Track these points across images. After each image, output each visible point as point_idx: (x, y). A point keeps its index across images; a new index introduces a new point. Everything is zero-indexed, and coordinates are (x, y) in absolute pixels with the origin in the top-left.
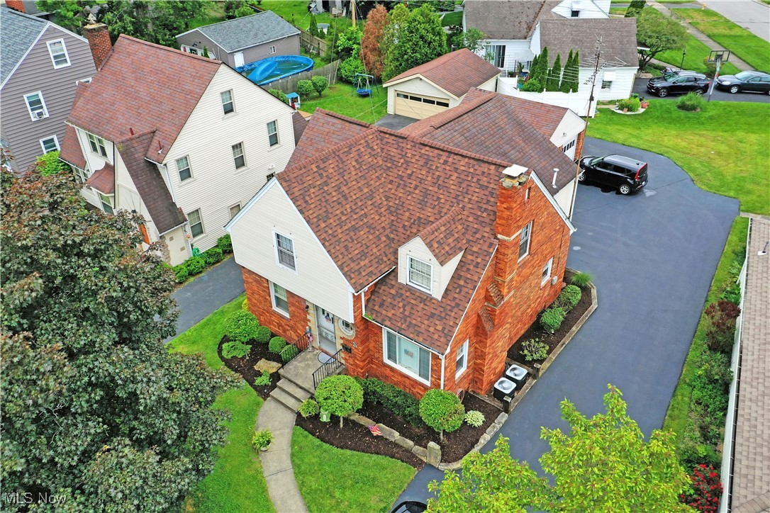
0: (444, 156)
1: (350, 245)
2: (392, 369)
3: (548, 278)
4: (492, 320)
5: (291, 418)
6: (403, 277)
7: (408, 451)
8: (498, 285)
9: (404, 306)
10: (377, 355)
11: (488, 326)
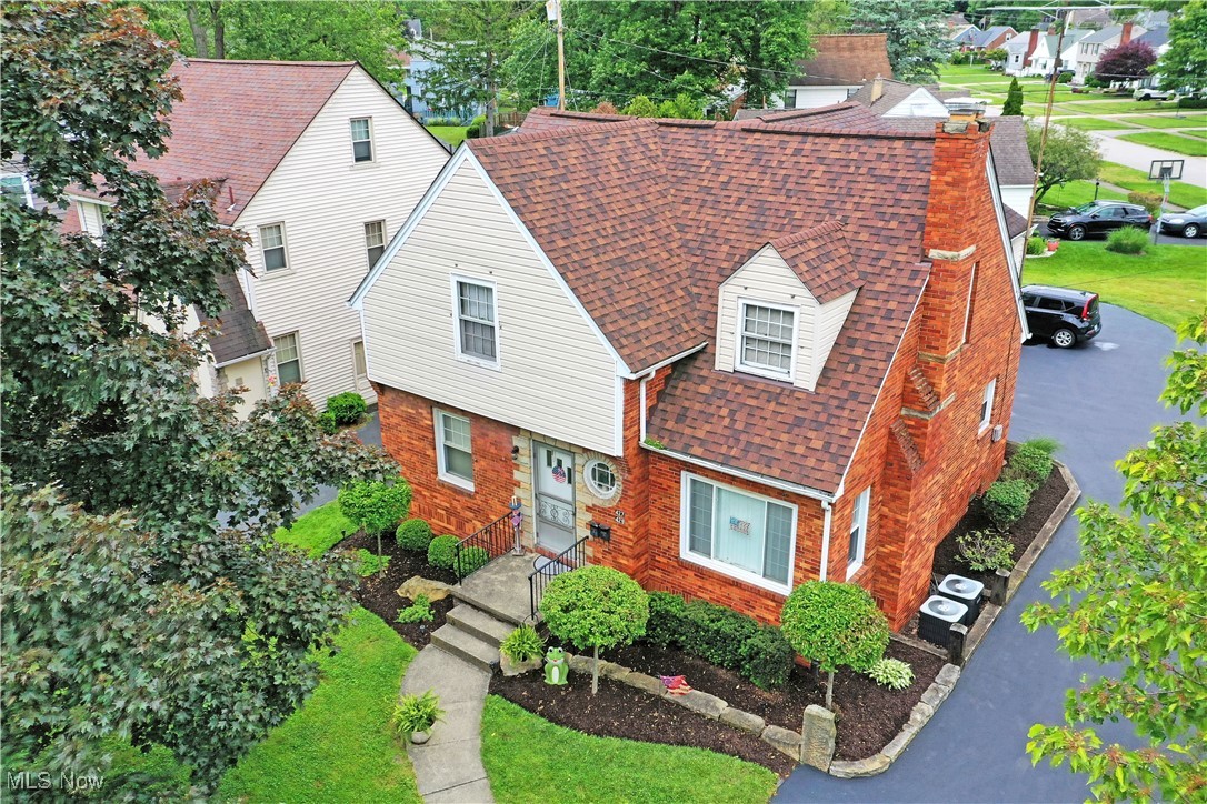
0: (794, 142)
1: (616, 289)
2: (701, 572)
3: (985, 426)
4: (917, 448)
5: (479, 680)
6: (728, 355)
7: (753, 737)
8: (926, 370)
9: (732, 413)
10: (665, 544)
11: (911, 459)
